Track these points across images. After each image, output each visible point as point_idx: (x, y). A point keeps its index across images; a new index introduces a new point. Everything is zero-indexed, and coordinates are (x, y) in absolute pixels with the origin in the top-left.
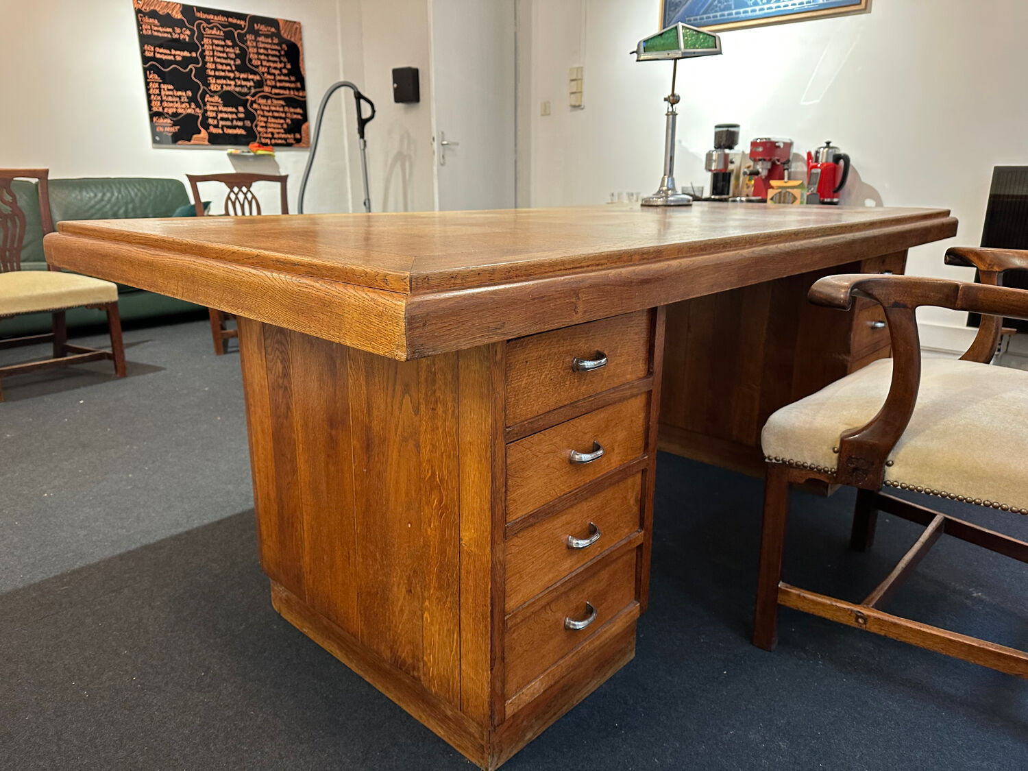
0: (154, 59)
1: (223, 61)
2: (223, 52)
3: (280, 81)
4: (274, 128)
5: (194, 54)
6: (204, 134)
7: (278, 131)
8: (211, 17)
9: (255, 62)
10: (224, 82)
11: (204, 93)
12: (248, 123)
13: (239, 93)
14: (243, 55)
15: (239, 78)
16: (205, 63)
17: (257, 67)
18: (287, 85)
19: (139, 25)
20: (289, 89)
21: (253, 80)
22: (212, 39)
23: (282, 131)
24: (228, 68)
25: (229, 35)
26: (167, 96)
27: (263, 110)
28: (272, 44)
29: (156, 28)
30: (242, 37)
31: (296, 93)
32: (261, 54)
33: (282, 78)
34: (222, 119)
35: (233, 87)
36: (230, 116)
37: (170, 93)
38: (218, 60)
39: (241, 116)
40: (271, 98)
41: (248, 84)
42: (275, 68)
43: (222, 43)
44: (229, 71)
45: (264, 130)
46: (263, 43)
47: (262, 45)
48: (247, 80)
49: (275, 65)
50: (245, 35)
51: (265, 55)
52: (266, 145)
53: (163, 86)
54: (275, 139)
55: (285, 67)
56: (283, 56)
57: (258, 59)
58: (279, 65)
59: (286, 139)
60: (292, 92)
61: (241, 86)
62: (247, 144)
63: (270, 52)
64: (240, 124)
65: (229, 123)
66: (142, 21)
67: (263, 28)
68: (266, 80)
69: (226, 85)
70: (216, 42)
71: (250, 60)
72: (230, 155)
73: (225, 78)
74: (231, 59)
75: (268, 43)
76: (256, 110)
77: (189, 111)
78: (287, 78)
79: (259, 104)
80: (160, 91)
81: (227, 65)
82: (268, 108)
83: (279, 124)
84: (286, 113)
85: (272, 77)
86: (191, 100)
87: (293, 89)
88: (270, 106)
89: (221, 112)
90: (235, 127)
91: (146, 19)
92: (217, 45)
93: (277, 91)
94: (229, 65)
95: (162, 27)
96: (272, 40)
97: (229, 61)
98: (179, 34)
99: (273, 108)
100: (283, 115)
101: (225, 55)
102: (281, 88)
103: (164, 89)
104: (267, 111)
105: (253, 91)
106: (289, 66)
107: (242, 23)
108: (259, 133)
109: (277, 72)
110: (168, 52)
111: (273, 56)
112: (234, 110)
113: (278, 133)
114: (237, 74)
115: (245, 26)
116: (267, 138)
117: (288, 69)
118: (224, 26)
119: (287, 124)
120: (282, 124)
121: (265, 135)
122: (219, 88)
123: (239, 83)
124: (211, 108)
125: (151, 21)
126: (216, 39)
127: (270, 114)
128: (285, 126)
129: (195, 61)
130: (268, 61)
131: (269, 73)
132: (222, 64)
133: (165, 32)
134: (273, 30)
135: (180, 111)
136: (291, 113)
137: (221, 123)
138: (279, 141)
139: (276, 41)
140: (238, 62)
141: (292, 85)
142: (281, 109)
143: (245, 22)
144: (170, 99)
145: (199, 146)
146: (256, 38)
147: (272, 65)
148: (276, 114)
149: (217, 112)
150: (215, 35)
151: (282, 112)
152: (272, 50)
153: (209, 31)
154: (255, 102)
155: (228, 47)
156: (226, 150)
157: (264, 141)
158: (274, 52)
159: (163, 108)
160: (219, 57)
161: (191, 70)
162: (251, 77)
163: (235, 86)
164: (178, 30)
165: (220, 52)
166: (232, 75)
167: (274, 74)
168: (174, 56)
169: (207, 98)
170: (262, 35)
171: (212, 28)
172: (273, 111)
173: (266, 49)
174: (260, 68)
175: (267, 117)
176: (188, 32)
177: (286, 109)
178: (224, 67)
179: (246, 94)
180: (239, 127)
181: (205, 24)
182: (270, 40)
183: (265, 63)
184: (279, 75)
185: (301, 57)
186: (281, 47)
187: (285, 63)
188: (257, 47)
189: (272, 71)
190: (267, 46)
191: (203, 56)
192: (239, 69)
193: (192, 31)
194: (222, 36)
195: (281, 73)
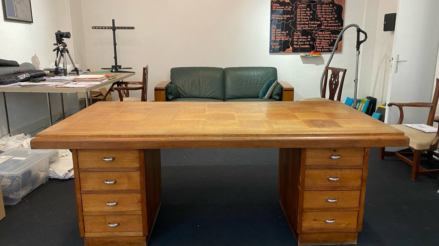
0: (275, 19)
1: (305, 17)
2: (305, 14)
3: (330, 23)
4: (324, 44)
5: (292, 16)
6: (291, 48)
7: (326, 45)
9: (319, 16)
10: (304, 26)
11: (294, 31)
12: (311, 43)
13: (310, 30)
14: (314, 14)
15: (310, 24)
16: (296, 19)
17: (320, 18)
18: (334, 24)
19: (272, 7)
20: (334, 26)
21: (317, 24)
22: (301, 8)
23: (328, 45)
24: (306, 20)
25: (309, 6)
26: (278, 34)
27: (320, 37)
29: (278, 7)
30: (315, 7)
31: (338, 28)
32: (323, 12)
33: (332, 22)
34: (300, 42)
35: (307, 28)
36: (304, 40)
37: (280, 32)
38: (302, 17)
39: (309, 39)
40: (325, 31)
41: (315, 26)
42: (329, 18)
43: (305, 10)
44: (306, 21)
45: (319, 45)
46: (324, 7)
47: (324, 8)
48: (315, 24)
49: (329, 16)
50: (316, 5)
51: (324, 12)
52: (319, 51)
53: (277, 30)
54: (324, 49)
55: (334, 17)
56: (334, 12)
57: (321, 15)
58: (331, 16)
59: (329, 49)
60: (336, 28)
61: (311, 27)
62: (310, 51)
63: (327, 11)
64: (308, 43)
65: (303, 43)
66: (273, 5)
67: (325, 1)
68: (323, 23)
69: (304, 27)
70: (302, 10)
71: (317, 15)
72: (302, 56)
73: (304, 24)
74: (308, 16)
75: (327, 7)
76: (316, 37)
77: (286, 39)
78: (334, 22)
79: (318, 34)
80: (276, 32)
81: (306, 19)
82: (322, 36)
83: (327, 42)
84: (331, 37)
85: (327, 22)
86: (287, 35)
87: (336, 26)
88: (323, 35)
89: (300, 39)
90: (305, 45)
91: (275, 5)
93: (328, 28)
94: (307, 19)
95: (280, 6)
97: (307, 17)
98: (287, 8)
99: (325, 35)
100: (330, 38)
101: (306, 15)
102: (330, 26)
103: (277, 31)
104: (321, 37)
105: (316, 28)
106: (336, 16)
108: (316, 46)
109: (329, 19)
110: (281, 16)
111: (328, 12)
112: (306, 37)
113: (326, 46)
114: (310, 22)
115: (317, 1)
116: (319, 49)
117: (335, 18)
118: (307, 3)
119: (331, 42)
120: (328, 42)
121: (319, 48)
122: (301, 29)
123: (310, 25)
124: (296, 37)
125: (276, 5)
126: (302, 8)
127: (323, 38)
128: (330, 43)
129: (292, 18)
130: (325, 15)
131: (325, 20)
132: (303, 19)
133: (281, 8)
135: (282, 39)
136: (334, 37)
137: (299, 43)
138: (326, 50)
139: (331, 5)
140: (311, 17)
141: (336, 24)
142: (329, 36)
144: (279, 35)
145: (288, 53)
146: (321, 6)
147: (327, 16)
148: (326, 38)
149: (298, 39)
150: (303, 6)
151: (329, 37)
153: (300, 6)
154: (316, 33)
155: (308, 11)
156: (300, 54)
157: (318, 50)
158: (329, 11)
159: (276, 39)
161: (290, 22)
162: (316, 23)
163: (308, 27)
164: (287, 7)
165: (304, 13)
166: (307, 23)
167: (328, 21)
168: (284, 17)
169: (295, 33)
170: (325, 4)
171: (301, 4)
172: (324, 37)
173: (326, 10)
174: (321, 18)
175: (321, 39)
176: (291, 7)
177: (332, 35)
178: (305, 20)
179: (313, 30)
180: (307, 45)
181: (299, 3)
182: (328, 6)
183: (324, 16)
184: (330, 20)
185: (343, 11)
186: (333, 8)
187: (334, 15)
188: (321, 10)
189: (327, 19)
190: (327, 8)
191: (296, 16)
192: (311, 20)
193: (293, 6)
194: (306, 7)
195: (332, 20)
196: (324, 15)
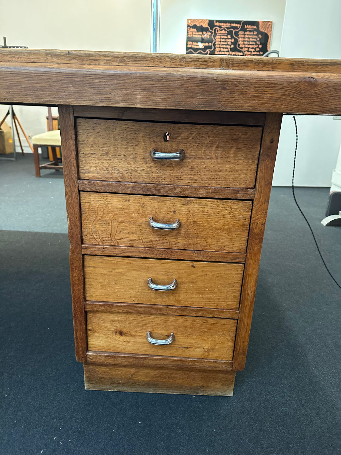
0: (191, 48)
1: (225, 46)
3: (253, 55)
5: (210, 44)
8: (222, 24)
9: (241, 46)
14: (235, 43)
16: (215, 48)
17: (242, 48)
22: (221, 35)
24: (227, 50)
25: (230, 33)
28: (253, 35)
29: (194, 33)
30: (237, 34)
32: (246, 41)
33: (256, 53)
42: (252, 48)
43: (225, 37)
44: (226, 51)
46: (248, 35)
47: (247, 36)
49: (253, 46)
50: (238, 32)
51: (248, 41)
55: (258, 47)
56: (258, 41)
57: (244, 44)
58: (255, 46)
63: (251, 39)
66: (189, 31)
67: (249, 27)
70: (222, 37)
71: (239, 45)
74: (229, 45)
78: (258, 53)
81: (226, 48)
85: (250, 53)
91: (191, 29)
92: (223, 39)
94: (227, 48)
95: (198, 32)
96: (254, 33)
97: (227, 46)
98: (205, 35)
101: (226, 43)
106: (260, 46)
107: (238, 26)
109: (253, 50)
111: (252, 41)
114: (231, 53)
115: (239, 27)
117: (260, 48)
118: (228, 28)
125: (193, 30)
126: (223, 35)
129: (210, 47)
130: (249, 44)
131: (248, 51)
132: (223, 48)
133: (198, 35)
134: (255, 27)
139: (256, 33)
140: (232, 46)
143: (240, 25)
146: (244, 33)
147: (251, 46)
150: (223, 33)
152: (252, 38)
153: (220, 32)
155: (228, 39)
158: (254, 40)
160: (223, 45)
161: (208, 52)
162: (237, 53)
164: (205, 33)
165: (224, 42)
166: (228, 53)
167: (251, 52)
170: (248, 31)
171: (222, 30)
173: (249, 38)
174: (244, 49)
176: (209, 34)
178: (224, 50)
181: (218, 29)
182: (252, 33)
183: (247, 46)
184: (254, 52)
185: (269, 41)
186: (258, 36)
187: (258, 45)
188: (244, 38)
189: (250, 50)
190: (250, 36)
191: (214, 45)
192: (232, 50)
193: (212, 33)
194: (226, 34)
195: (255, 51)
196: (247, 44)
